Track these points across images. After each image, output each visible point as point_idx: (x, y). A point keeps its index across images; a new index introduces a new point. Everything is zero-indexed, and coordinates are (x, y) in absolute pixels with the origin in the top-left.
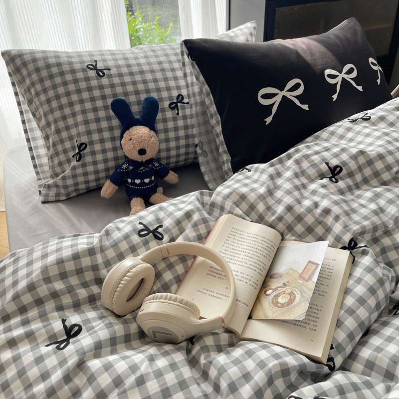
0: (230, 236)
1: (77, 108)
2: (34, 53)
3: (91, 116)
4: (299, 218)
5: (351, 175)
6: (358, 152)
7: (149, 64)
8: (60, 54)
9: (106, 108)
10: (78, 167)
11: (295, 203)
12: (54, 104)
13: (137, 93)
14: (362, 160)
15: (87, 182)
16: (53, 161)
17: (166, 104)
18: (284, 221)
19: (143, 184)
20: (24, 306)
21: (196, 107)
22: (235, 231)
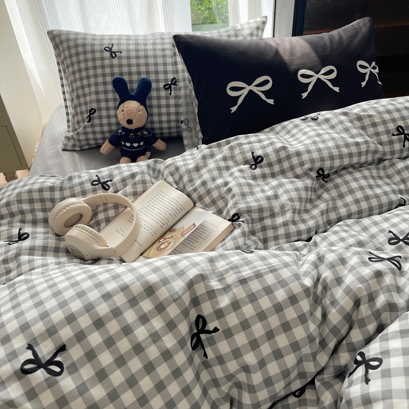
0: (156, 196)
1: (92, 81)
2: (69, 34)
4: (209, 192)
5: (270, 165)
6: (281, 147)
8: (88, 37)
10: (88, 126)
11: (210, 180)
13: (139, 73)
15: (95, 139)
17: (162, 85)
18: (197, 192)
19: (132, 147)
22: (161, 193)
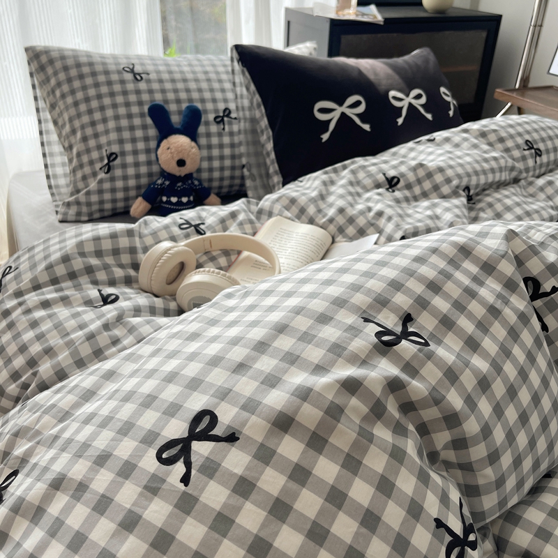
0: (278, 235)
2: (63, 51)
3: (124, 123)
4: (351, 220)
5: (409, 187)
6: (416, 165)
7: (194, 72)
8: (92, 55)
9: (142, 115)
10: (106, 180)
11: (347, 205)
12: (83, 107)
13: (178, 101)
14: (421, 173)
15: (114, 201)
16: (75, 175)
17: (211, 117)
18: (335, 223)
19: (180, 203)
20: (57, 278)
21: (245, 122)
22: (282, 231)
